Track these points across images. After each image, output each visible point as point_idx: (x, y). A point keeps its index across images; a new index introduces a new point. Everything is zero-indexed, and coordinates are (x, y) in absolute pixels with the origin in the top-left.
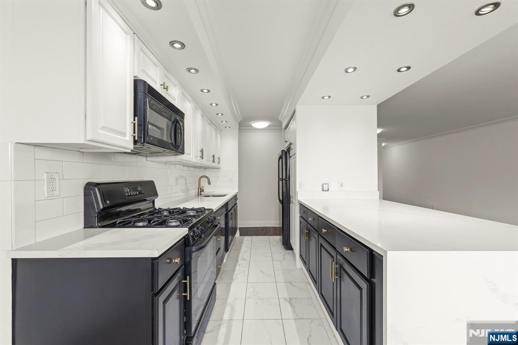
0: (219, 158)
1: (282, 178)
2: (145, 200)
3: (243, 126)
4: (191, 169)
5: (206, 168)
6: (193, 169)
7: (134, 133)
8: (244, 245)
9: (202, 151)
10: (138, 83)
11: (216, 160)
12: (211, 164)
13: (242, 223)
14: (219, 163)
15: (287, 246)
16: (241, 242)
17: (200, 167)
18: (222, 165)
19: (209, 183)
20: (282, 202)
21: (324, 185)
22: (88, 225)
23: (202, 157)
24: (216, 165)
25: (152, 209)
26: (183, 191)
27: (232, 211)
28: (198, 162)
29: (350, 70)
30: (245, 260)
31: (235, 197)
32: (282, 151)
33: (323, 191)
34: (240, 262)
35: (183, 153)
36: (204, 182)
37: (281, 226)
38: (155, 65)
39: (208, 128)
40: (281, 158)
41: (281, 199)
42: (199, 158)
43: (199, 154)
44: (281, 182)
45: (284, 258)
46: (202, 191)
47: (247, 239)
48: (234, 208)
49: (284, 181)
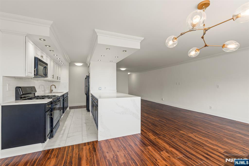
0: (60, 78)
1: (86, 86)
2: (31, 93)
3: (71, 64)
4: (47, 82)
5: (53, 82)
6: (48, 82)
7: (35, 72)
8: (71, 112)
9: (53, 75)
10: (36, 58)
11: (59, 78)
12: (56, 80)
13: (70, 105)
14: (60, 79)
15: (88, 110)
16: (70, 111)
17: (51, 81)
18: (61, 80)
19: (55, 88)
20: (86, 94)
21: (100, 88)
22: (16, 100)
23: (53, 78)
24: (58, 80)
25: (34, 96)
26: (43, 91)
27: (66, 98)
28: (51, 79)
29: (103, 56)
30: (71, 116)
31: (67, 93)
32: (87, 76)
33: (99, 90)
34: (69, 116)
35: (47, 77)
36: (53, 88)
37: (86, 105)
38: (39, 50)
39: (55, 65)
40: (86, 78)
41: (86, 93)
42: (52, 78)
43: (52, 77)
44: (86, 87)
45: (86, 114)
46: (52, 91)
47: (72, 110)
48: (66, 97)
49: (87, 87)
